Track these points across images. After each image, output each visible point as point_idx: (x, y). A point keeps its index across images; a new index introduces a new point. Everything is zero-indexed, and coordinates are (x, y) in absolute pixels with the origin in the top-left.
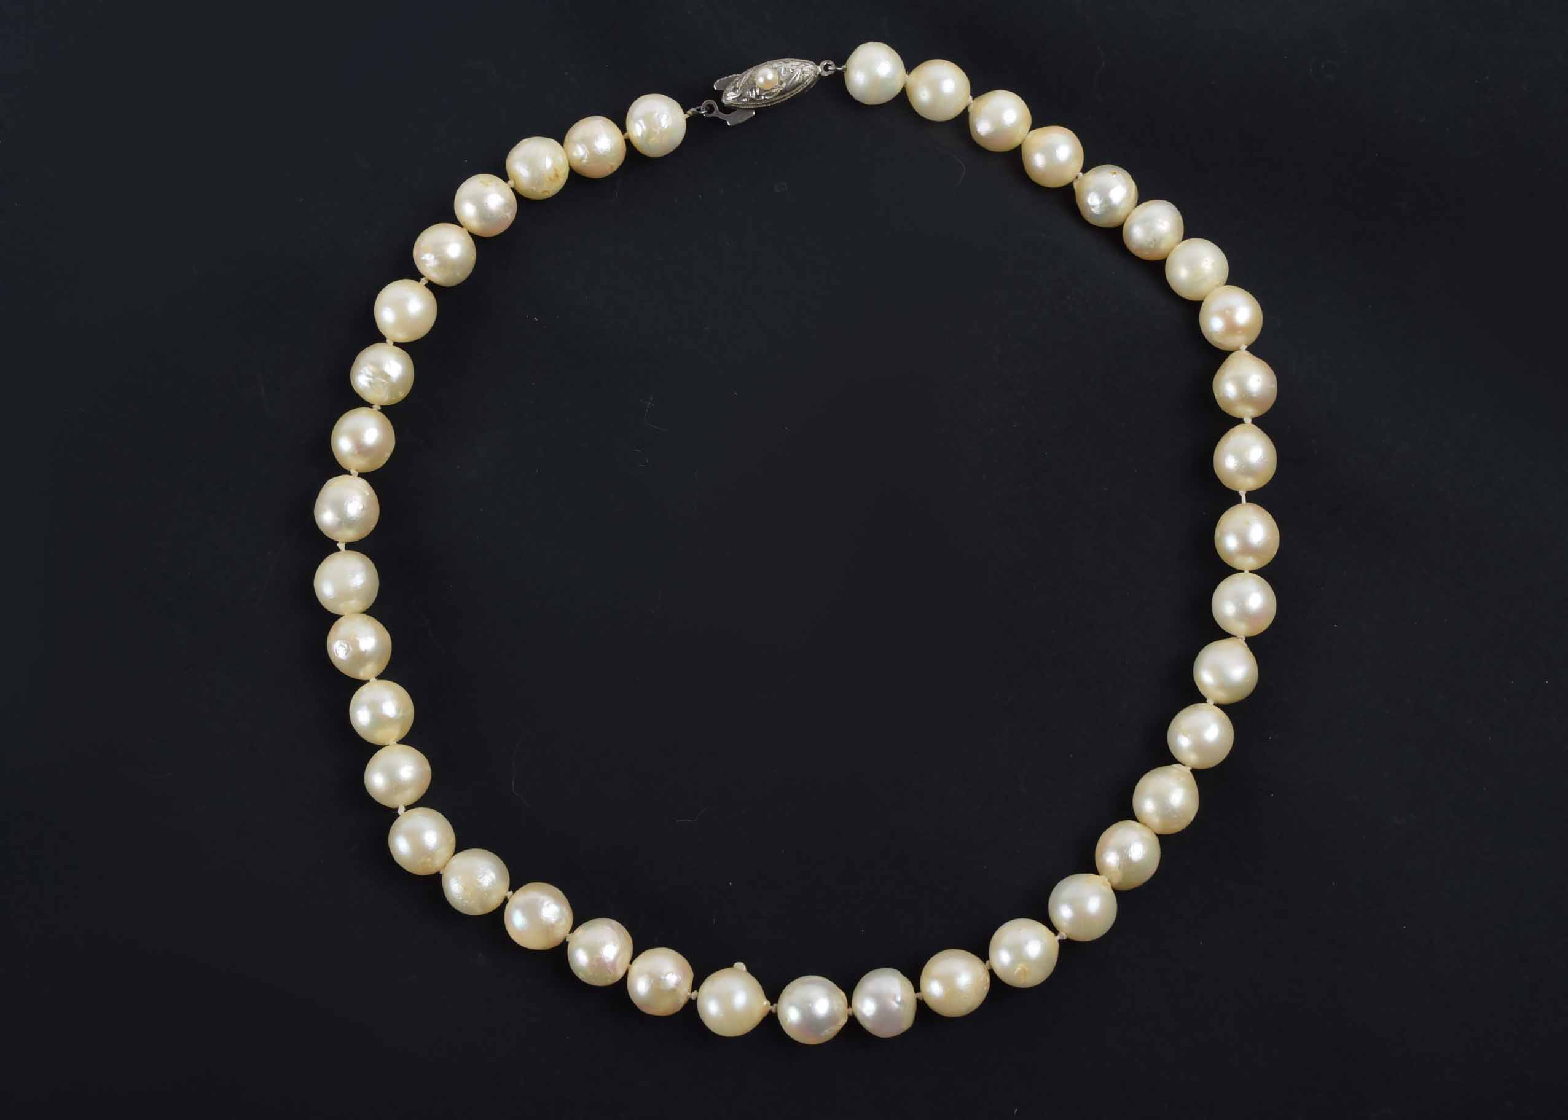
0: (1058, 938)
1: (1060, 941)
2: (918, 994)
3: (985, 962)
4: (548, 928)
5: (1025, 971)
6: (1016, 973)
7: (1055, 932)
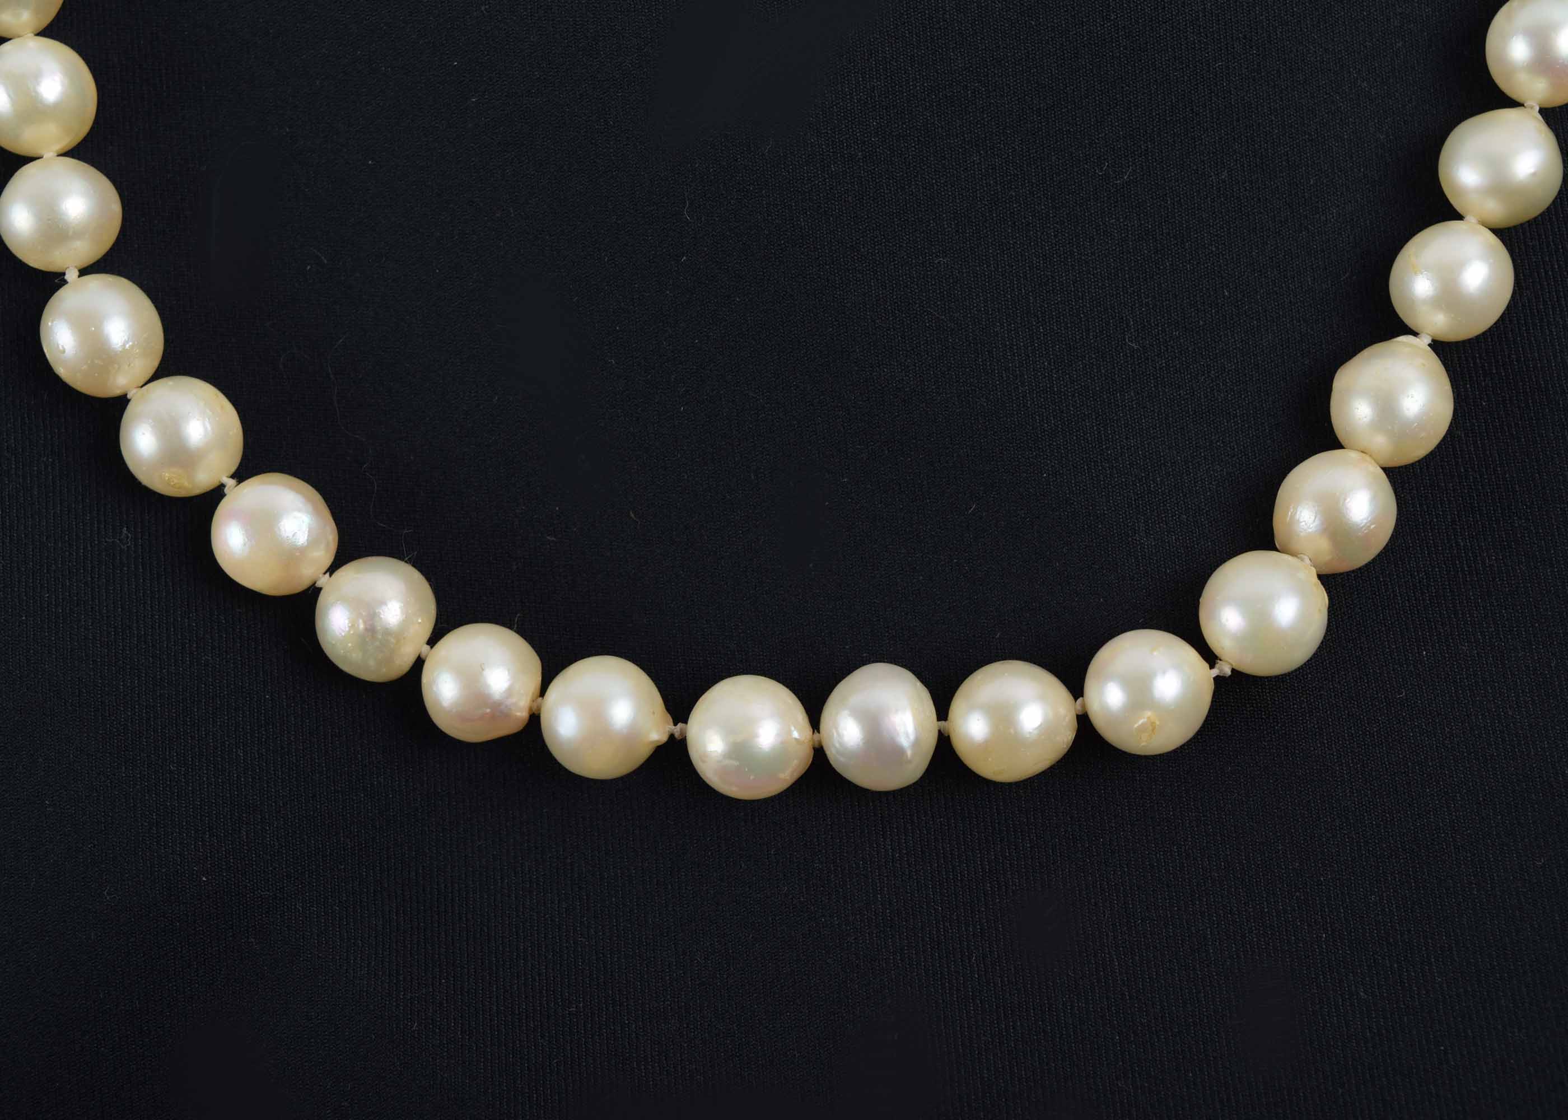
0: (1215, 672)
1: (1218, 680)
2: (943, 723)
3: (1076, 699)
4: (292, 555)
5: (1153, 724)
6: (1136, 726)
7: (1210, 657)
